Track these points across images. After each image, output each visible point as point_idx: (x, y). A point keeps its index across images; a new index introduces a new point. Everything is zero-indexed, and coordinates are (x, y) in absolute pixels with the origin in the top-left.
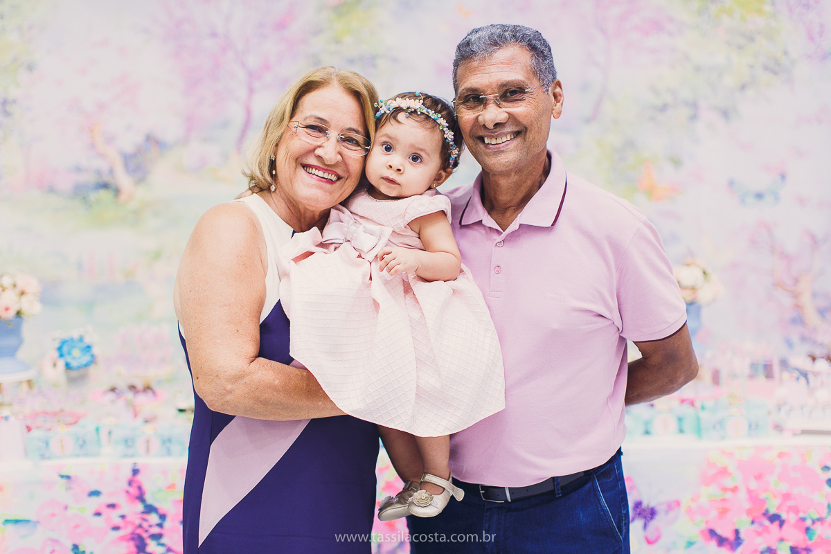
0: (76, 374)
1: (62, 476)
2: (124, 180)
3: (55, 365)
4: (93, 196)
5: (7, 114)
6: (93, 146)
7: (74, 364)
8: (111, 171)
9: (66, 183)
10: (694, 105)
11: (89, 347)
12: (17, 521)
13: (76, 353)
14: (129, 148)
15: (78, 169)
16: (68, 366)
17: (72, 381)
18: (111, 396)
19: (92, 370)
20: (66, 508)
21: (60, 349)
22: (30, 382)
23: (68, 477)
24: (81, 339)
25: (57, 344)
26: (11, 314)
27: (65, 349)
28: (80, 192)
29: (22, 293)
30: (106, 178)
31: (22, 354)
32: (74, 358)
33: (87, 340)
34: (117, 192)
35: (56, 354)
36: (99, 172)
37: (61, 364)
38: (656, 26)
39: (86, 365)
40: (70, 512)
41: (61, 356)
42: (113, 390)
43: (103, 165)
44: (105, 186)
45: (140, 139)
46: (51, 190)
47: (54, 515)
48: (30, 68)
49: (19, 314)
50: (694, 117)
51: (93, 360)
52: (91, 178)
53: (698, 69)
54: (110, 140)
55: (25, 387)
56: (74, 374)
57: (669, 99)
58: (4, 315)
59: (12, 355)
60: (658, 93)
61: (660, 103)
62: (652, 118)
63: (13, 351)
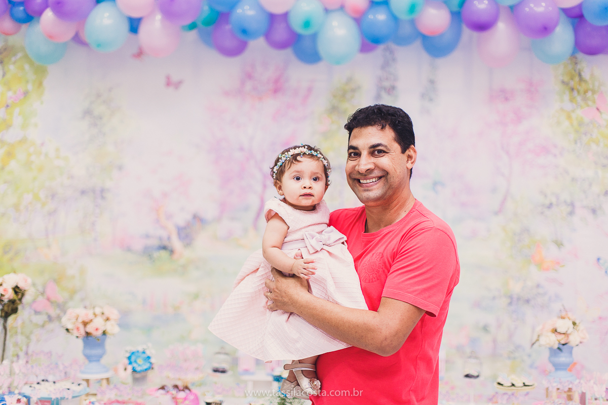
0: (139, 376)
2: (177, 244)
3: (125, 369)
4: (156, 254)
5: (103, 198)
6: (158, 221)
7: (138, 369)
8: (169, 238)
9: (138, 245)
10: (572, 205)
11: (149, 358)
13: (140, 361)
14: (181, 223)
15: (147, 236)
16: (134, 371)
17: (136, 380)
18: (162, 391)
19: (150, 374)
21: (129, 358)
22: (108, 379)
24: (144, 352)
25: (128, 355)
26: (100, 333)
27: (133, 358)
28: (147, 252)
29: (108, 319)
30: (166, 243)
31: (104, 361)
32: (139, 365)
33: (148, 353)
34: (172, 252)
35: (127, 361)
36: (160, 239)
37: (130, 368)
38: (545, 150)
39: (146, 370)
41: (130, 363)
42: (163, 388)
43: (164, 234)
44: (164, 248)
45: (189, 217)
46: (129, 249)
48: (120, 168)
49: (104, 333)
50: (571, 213)
51: (151, 368)
52: (155, 242)
53: (574, 180)
54: (169, 217)
55: (105, 382)
56: (138, 376)
57: (554, 200)
58: (95, 333)
59: (98, 361)
60: (546, 196)
61: (547, 202)
62: (542, 213)
63: (98, 358)
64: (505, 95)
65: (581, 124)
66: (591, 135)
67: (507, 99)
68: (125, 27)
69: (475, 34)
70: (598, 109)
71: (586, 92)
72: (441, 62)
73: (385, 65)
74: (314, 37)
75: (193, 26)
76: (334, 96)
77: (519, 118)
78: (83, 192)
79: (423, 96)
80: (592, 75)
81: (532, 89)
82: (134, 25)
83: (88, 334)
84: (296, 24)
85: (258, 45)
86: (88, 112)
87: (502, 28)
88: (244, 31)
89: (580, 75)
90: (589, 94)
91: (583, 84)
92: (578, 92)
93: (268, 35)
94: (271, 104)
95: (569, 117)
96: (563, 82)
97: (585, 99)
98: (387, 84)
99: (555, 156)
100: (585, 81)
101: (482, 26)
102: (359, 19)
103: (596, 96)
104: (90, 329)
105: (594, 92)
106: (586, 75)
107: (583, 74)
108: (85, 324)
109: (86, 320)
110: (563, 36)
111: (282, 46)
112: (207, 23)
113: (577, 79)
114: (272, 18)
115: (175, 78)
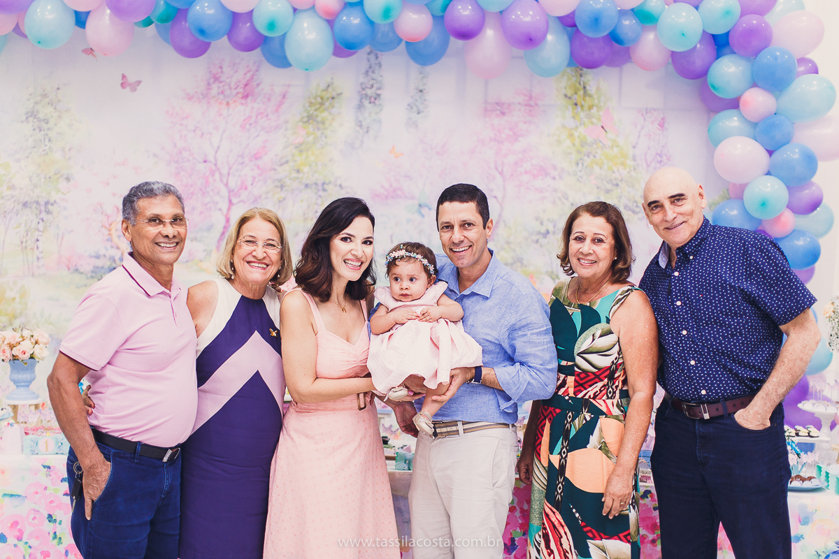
1: (44, 467)
5: (49, 212)
6: (110, 240)
9: (87, 267)
12: (12, 495)
15: (98, 257)
20: (46, 488)
22: (36, 406)
23: (49, 467)
26: (28, 355)
29: (36, 343)
38: (543, 171)
40: (47, 492)
46: (77, 270)
47: (37, 493)
48: (68, 179)
49: (32, 357)
55: (33, 408)
57: (551, 229)
58: (21, 356)
59: (28, 386)
60: (542, 224)
61: (543, 230)
62: (537, 241)
63: (28, 383)
64: (501, 108)
65: (583, 144)
66: (595, 157)
67: (503, 114)
68: (71, 20)
69: (460, 42)
70: (603, 127)
71: (590, 108)
72: (429, 68)
73: (369, 71)
74: (283, 38)
75: (148, 22)
76: (311, 104)
77: (516, 137)
78: (25, 205)
79: (410, 106)
80: (598, 89)
81: (531, 105)
82: (81, 19)
83: (15, 358)
84: (260, 24)
85: (221, 46)
86: (32, 114)
87: (490, 34)
88: (202, 32)
89: (584, 88)
90: (594, 111)
91: (587, 98)
92: (582, 106)
93: (230, 34)
94: (240, 111)
95: (571, 135)
96: (566, 96)
97: (589, 117)
98: (369, 92)
99: (554, 178)
100: (590, 96)
101: (466, 34)
102: (331, 20)
103: (601, 113)
104: (15, 352)
105: (599, 108)
106: (592, 89)
107: (588, 87)
108: (12, 347)
109: (13, 342)
110: (555, 45)
111: (249, 48)
112: (164, 20)
113: (581, 93)
114: (235, 17)
115: (131, 79)
